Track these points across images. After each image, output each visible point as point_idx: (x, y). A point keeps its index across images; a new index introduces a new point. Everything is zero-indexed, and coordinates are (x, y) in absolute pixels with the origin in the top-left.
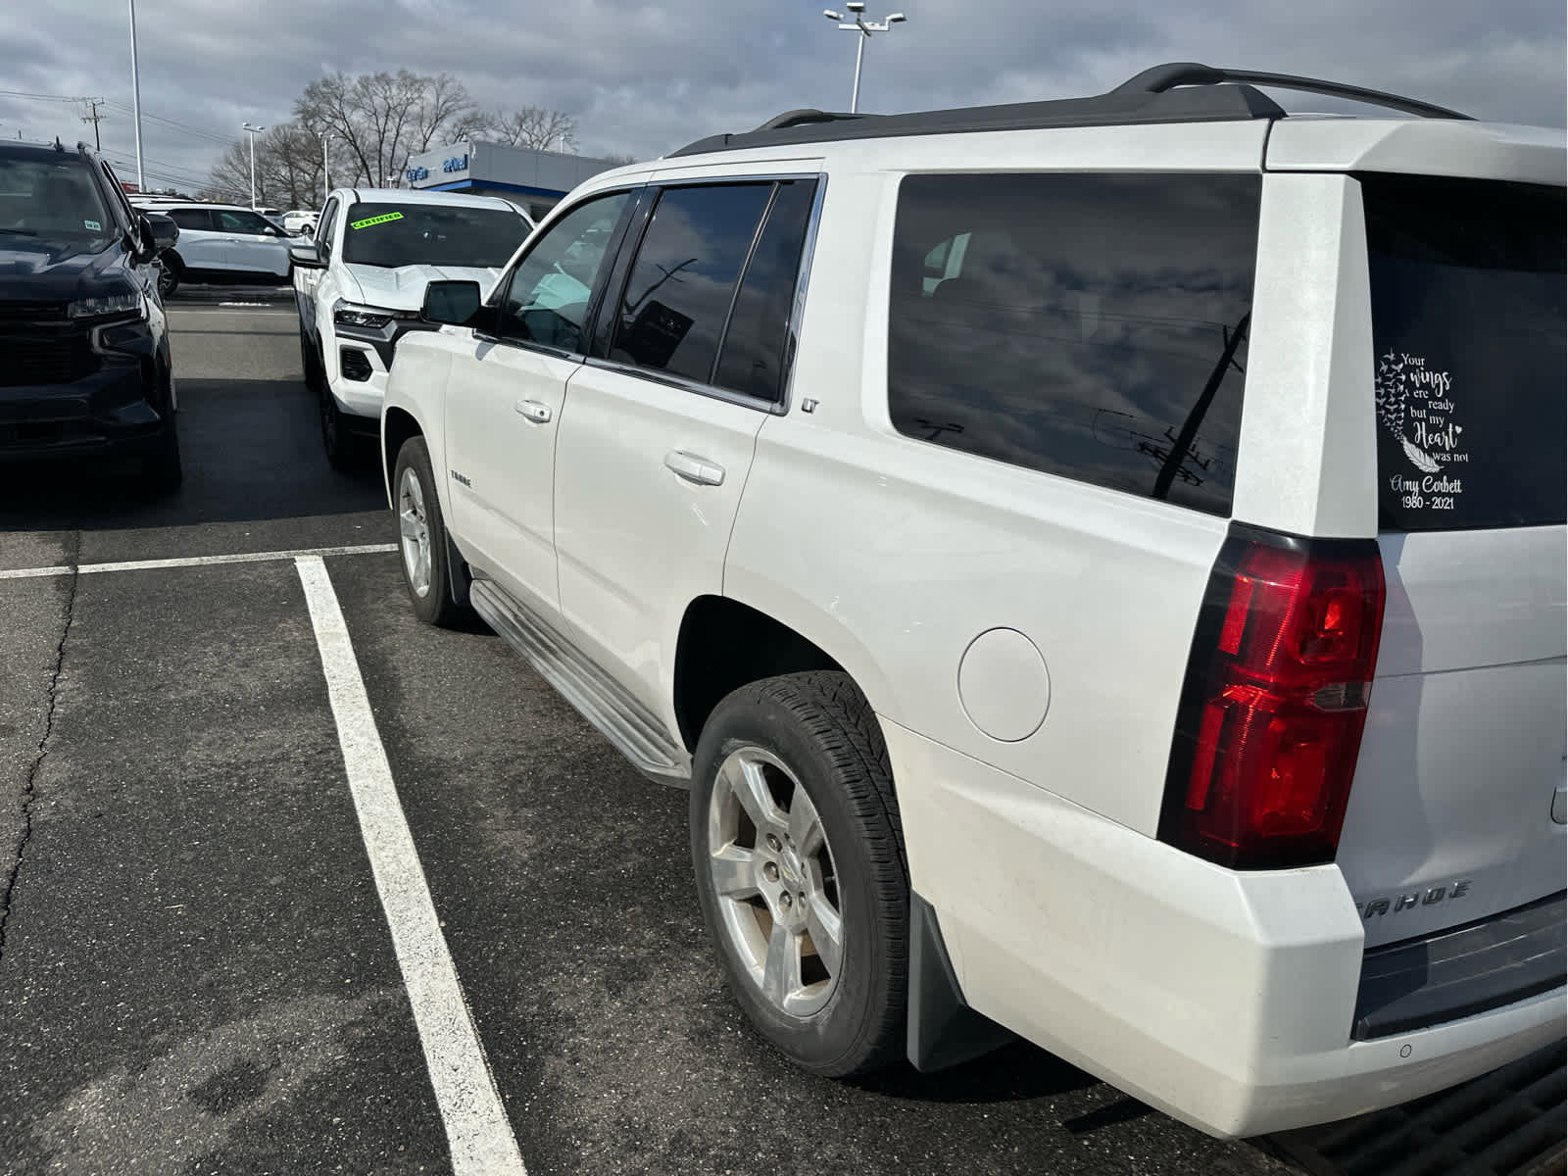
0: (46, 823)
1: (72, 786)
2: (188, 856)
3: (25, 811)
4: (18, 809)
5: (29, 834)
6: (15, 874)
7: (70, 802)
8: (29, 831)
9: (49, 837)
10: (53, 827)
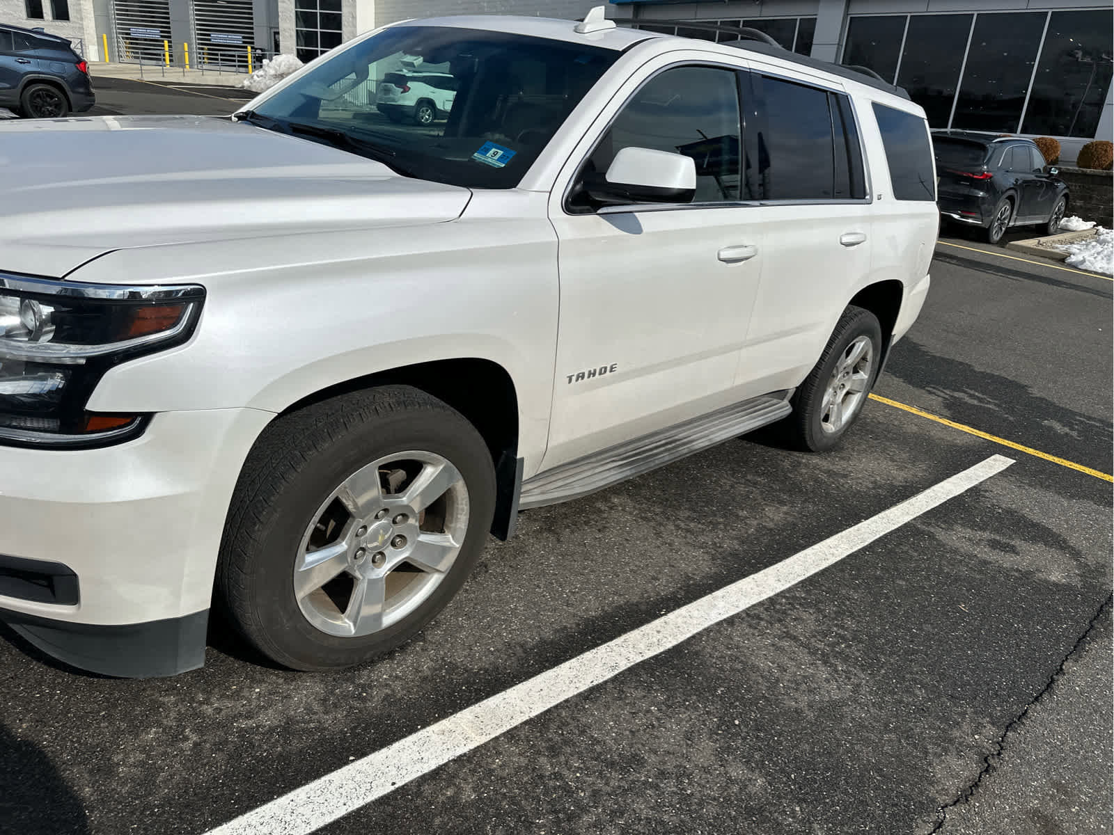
0: (993, 724)
1: (951, 741)
2: (928, 627)
3: (1002, 748)
4: (1005, 755)
5: (1010, 724)
6: (1036, 699)
7: (965, 727)
8: (1008, 727)
9: (999, 709)
10: (991, 715)
